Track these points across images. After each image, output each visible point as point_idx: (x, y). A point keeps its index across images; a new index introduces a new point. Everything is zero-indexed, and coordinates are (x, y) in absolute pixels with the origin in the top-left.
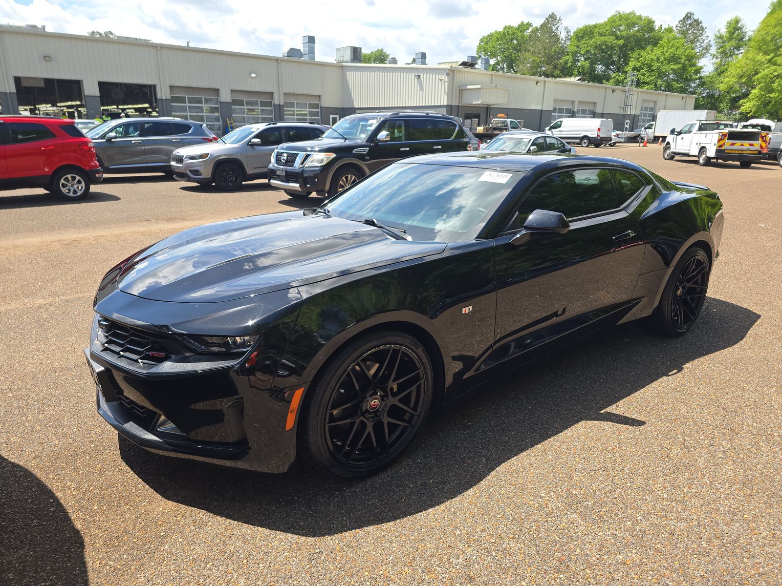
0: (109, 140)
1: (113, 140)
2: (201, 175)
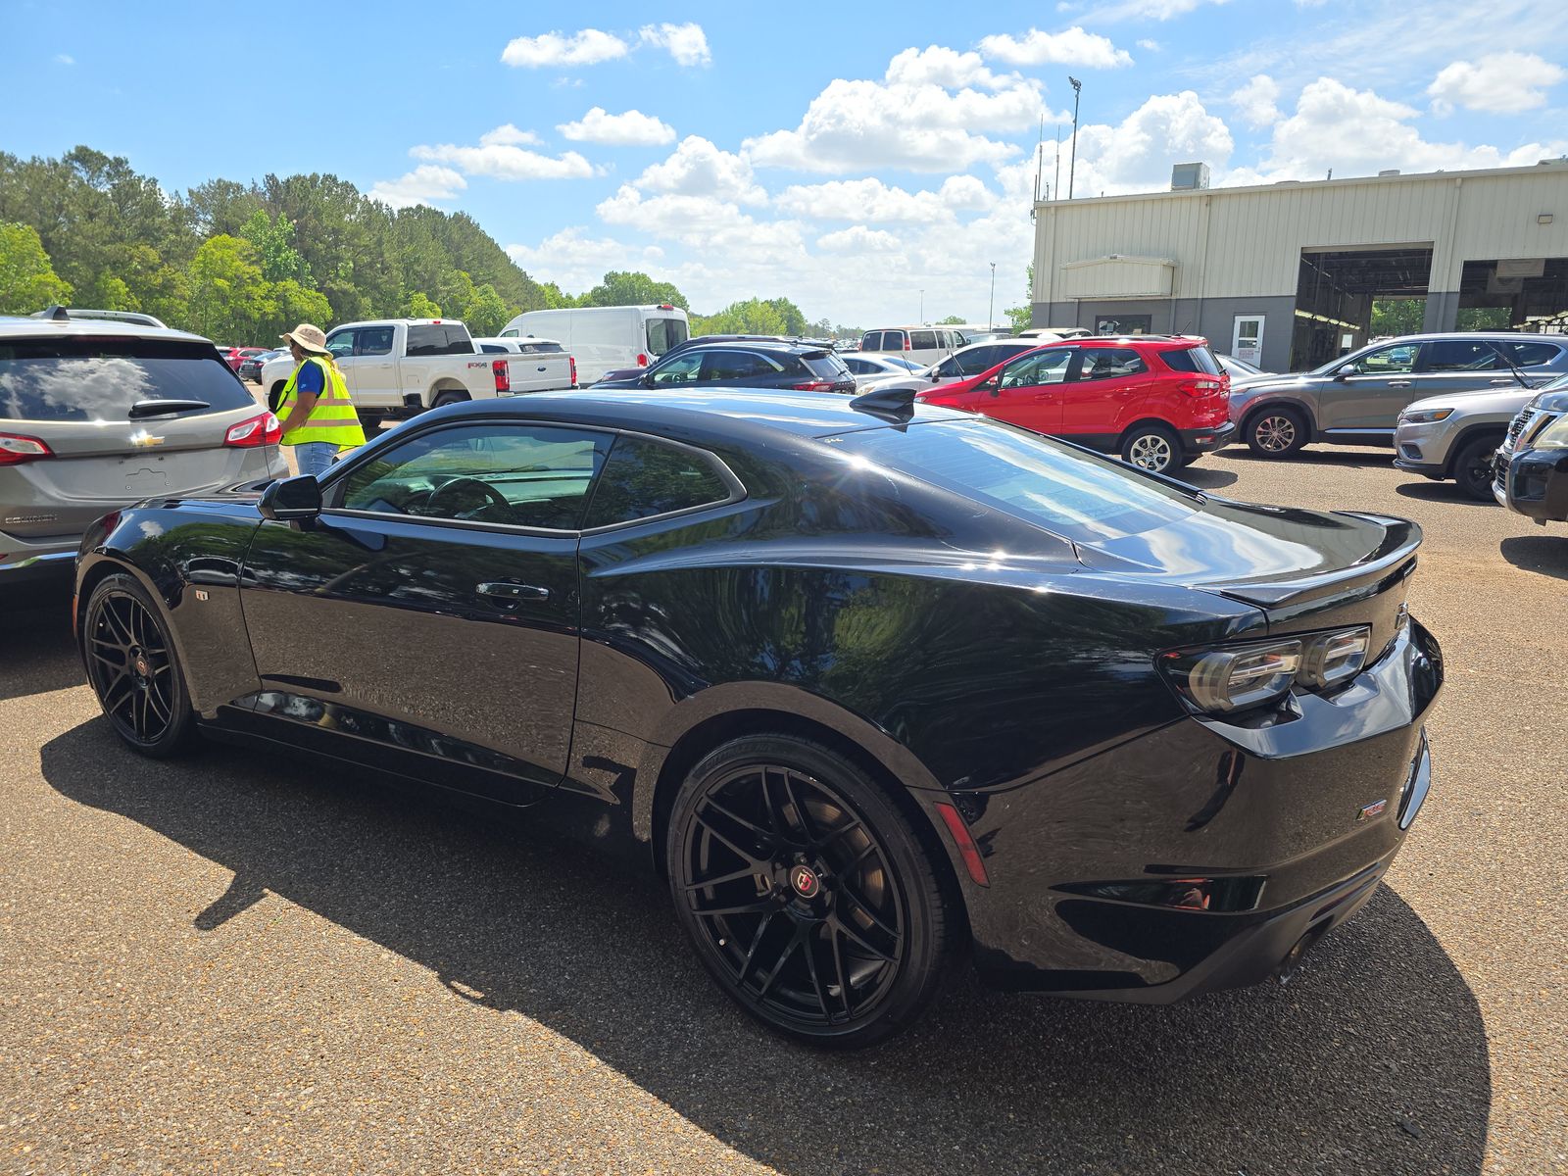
0: (1341, 379)
1: (1347, 379)
2: (1421, 458)
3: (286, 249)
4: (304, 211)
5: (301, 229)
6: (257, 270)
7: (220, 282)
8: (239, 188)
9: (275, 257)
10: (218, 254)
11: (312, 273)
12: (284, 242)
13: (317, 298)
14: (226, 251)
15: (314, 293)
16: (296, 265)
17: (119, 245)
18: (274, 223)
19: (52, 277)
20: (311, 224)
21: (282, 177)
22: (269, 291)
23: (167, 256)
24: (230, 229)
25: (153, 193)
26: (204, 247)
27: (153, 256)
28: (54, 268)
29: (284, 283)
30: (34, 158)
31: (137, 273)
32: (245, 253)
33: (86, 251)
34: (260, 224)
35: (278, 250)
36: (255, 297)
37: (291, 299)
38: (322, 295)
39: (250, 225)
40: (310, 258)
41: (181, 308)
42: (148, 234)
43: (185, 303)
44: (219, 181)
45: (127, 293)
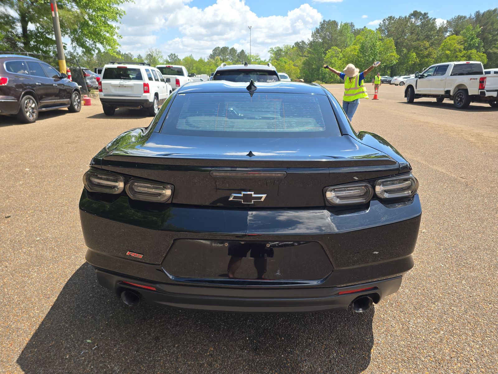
3: (476, 38)
4: (487, 23)
5: (483, 31)
6: (462, 47)
7: (448, 52)
8: (465, 17)
9: (470, 42)
10: (450, 42)
11: (484, 47)
12: (476, 36)
13: (483, 56)
14: (453, 41)
15: (482, 54)
16: (478, 44)
17: (418, 42)
18: (474, 29)
19: (395, 54)
20: (489, 28)
21: (482, 12)
22: (465, 54)
23: (432, 44)
24: (457, 33)
25: (434, 23)
26: (446, 40)
27: (427, 44)
28: (396, 51)
29: (470, 51)
30: (400, 17)
31: (421, 50)
32: (459, 41)
33: (407, 45)
34: (468, 30)
35: (473, 39)
36: (459, 57)
37: (472, 57)
38: (485, 55)
39: (465, 31)
40: (485, 41)
41: (431, 61)
42: (428, 38)
43: (434, 60)
44: (458, 16)
45: (416, 57)
